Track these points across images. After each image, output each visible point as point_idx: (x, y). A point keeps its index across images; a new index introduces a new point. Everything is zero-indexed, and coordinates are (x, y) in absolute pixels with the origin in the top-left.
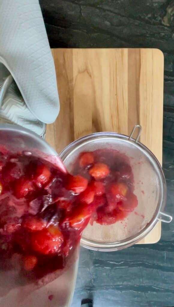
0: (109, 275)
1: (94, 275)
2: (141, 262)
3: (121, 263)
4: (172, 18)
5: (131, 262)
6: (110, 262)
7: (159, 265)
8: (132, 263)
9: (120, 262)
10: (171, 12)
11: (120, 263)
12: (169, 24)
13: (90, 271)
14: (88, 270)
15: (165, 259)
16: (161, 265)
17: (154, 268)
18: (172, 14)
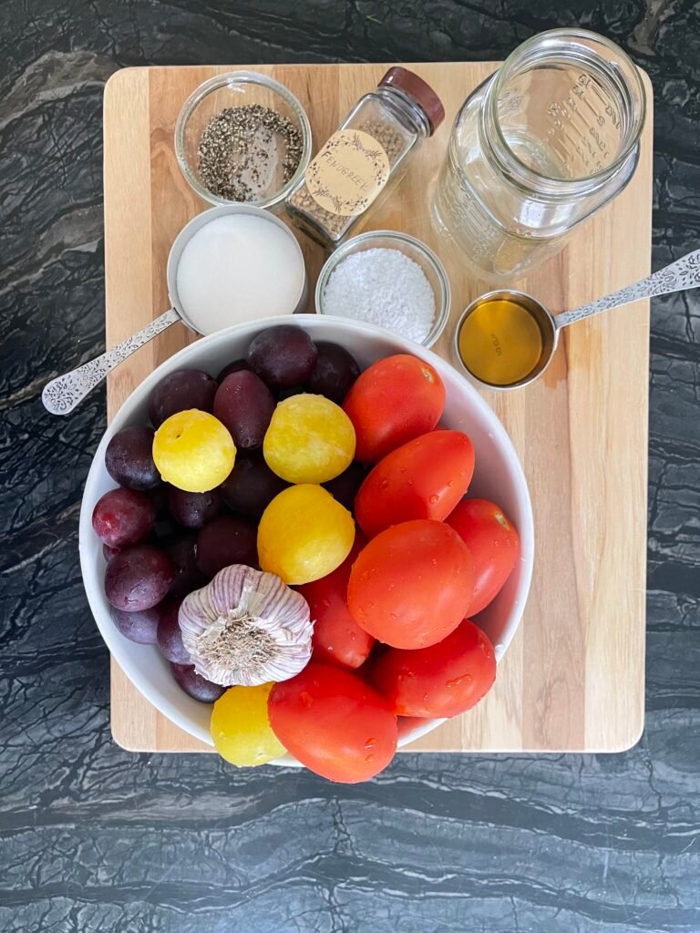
0: (398, 917)
1: (346, 915)
2: (516, 882)
3: (445, 878)
4: (663, 30)
5: (482, 877)
6: (406, 873)
7: (582, 894)
8: (485, 882)
9: (440, 874)
10: (661, 11)
11: (441, 880)
12: (652, 47)
13: (332, 899)
14: (327, 893)
15: (605, 875)
16: (590, 896)
17: (560, 906)
18: (662, 18)
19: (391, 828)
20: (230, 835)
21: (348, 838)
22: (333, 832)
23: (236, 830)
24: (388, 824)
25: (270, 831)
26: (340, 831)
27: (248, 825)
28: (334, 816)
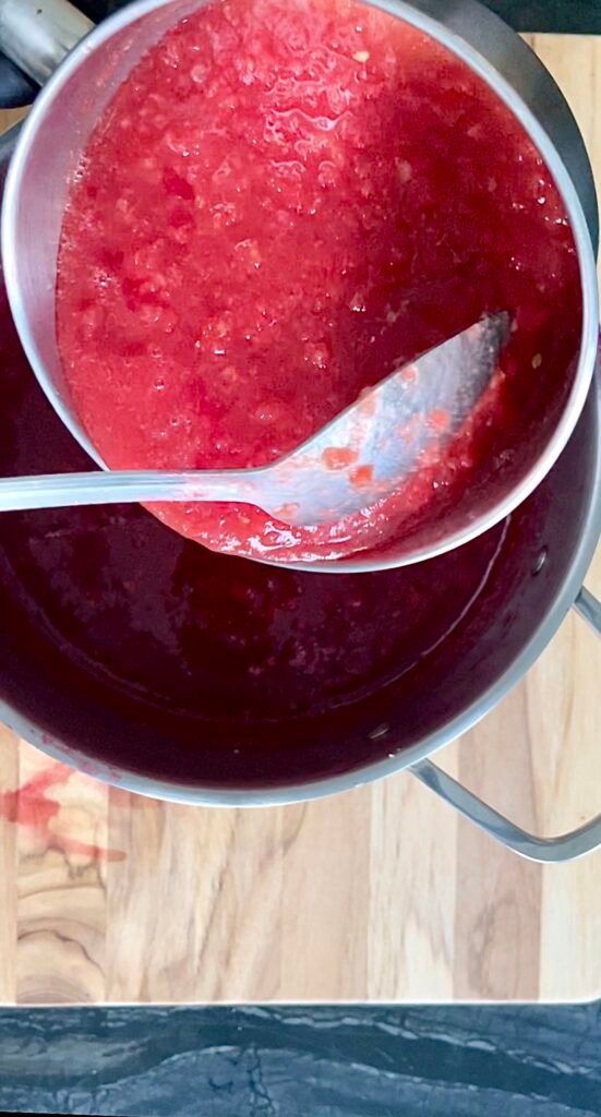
19: (331, 1090)
20: (99, 1097)
21: (270, 1104)
22: (249, 1096)
23: (108, 1091)
24: (326, 1084)
25: (158, 1092)
26: (257, 1093)
27: (125, 1084)
28: (250, 1072)
